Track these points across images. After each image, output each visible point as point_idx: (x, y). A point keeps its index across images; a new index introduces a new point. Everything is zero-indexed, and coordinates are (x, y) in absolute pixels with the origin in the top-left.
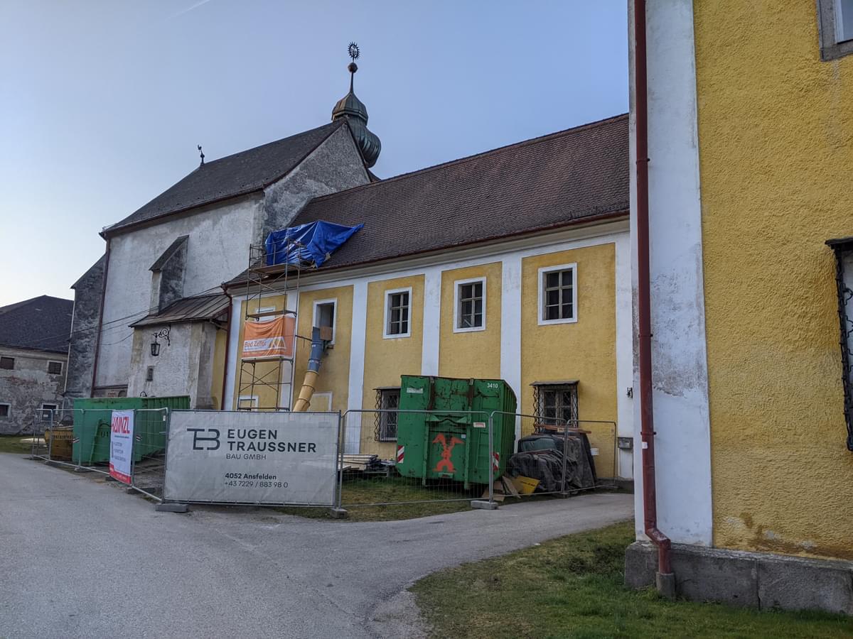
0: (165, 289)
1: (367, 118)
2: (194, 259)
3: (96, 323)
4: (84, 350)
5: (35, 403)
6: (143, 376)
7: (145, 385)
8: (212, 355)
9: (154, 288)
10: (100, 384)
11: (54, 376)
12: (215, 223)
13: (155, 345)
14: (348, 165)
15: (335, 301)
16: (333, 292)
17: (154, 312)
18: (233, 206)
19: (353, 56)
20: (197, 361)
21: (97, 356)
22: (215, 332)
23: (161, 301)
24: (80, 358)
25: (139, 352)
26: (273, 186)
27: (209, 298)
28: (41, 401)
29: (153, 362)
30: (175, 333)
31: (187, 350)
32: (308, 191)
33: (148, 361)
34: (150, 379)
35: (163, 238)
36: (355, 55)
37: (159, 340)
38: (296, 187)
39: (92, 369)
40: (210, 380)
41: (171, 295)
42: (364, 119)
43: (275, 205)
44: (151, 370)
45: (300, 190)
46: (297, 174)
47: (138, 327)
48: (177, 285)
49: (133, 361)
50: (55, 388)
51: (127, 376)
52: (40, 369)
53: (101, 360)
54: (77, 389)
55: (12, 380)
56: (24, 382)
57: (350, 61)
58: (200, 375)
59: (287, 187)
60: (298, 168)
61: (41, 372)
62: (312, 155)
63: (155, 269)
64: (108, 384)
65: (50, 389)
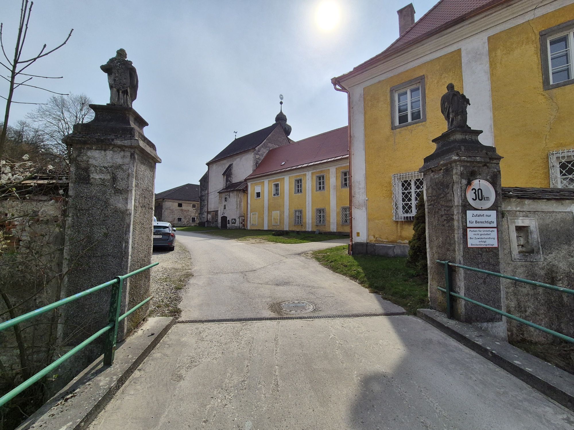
0: (227, 181)
1: (287, 119)
2: (235, 171)
3: (207, 192)
4: (204, 200)
5: (189, 217)
6: (223, 207)
7: (223, 210)
8: (243, 201)
9: (224, 181)
10: (209, 210)
11: (194, 208)
12: (241, 159)
13: (226, 198)
14: (281, 138)
15: (279, 183)
16: (278, 180)
17: (224, 188)
18: (246, 154)
19: (281, 99)
20: (239, 203)
21: (208, 202)
22: (243, 193)
23: (226, 184)
24: (203, 203)
25: (221, 200)
26: (258, 147)
27: (241, 183)
28: (191, 216)
29: (226, 203)
30: (231, 194)
31: (235, 199)
32: (269, 147)
33: (224, 203)
34: (225, 208)
35: (225, 165)
36: (282, 99)
37: (227, 197)
38: (265, 146)
39: (207, 206)
40: (243, 208)
41: (229, 182)
42: (285, 120)
43: (259, 153)
44: (225, 206)
45: (266, 147)
46: (265, 142)
47: (219, 193)
48: (230, 179)
49: (219, 203)
50: (195, 212)
51: (218, 208)
52: (190, 206)
53: (209, 203)
54: (203, 212)
55: (182, 210)
56: (185, 211)
57: (280, 101)
58: (240, 207)
59: (262, 147)
60: (265, 140)
61: (190, 207)
62: (270, 135)
63: (224, 174)
64: (212, 210)
65: (193, 213)
